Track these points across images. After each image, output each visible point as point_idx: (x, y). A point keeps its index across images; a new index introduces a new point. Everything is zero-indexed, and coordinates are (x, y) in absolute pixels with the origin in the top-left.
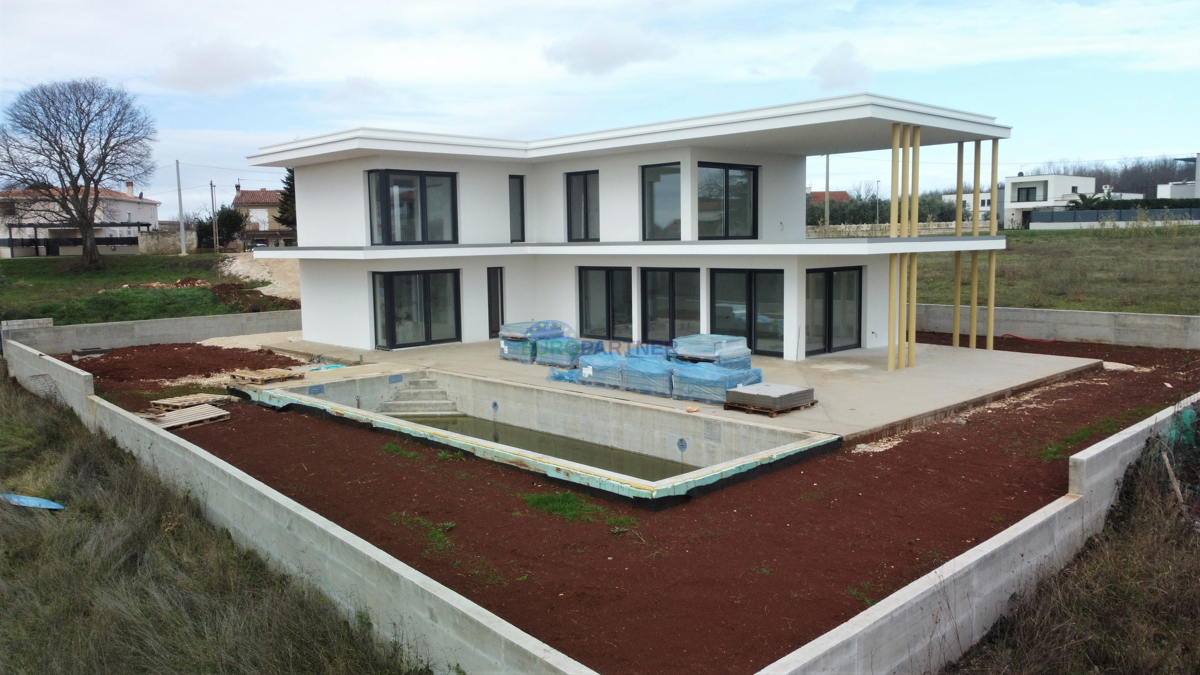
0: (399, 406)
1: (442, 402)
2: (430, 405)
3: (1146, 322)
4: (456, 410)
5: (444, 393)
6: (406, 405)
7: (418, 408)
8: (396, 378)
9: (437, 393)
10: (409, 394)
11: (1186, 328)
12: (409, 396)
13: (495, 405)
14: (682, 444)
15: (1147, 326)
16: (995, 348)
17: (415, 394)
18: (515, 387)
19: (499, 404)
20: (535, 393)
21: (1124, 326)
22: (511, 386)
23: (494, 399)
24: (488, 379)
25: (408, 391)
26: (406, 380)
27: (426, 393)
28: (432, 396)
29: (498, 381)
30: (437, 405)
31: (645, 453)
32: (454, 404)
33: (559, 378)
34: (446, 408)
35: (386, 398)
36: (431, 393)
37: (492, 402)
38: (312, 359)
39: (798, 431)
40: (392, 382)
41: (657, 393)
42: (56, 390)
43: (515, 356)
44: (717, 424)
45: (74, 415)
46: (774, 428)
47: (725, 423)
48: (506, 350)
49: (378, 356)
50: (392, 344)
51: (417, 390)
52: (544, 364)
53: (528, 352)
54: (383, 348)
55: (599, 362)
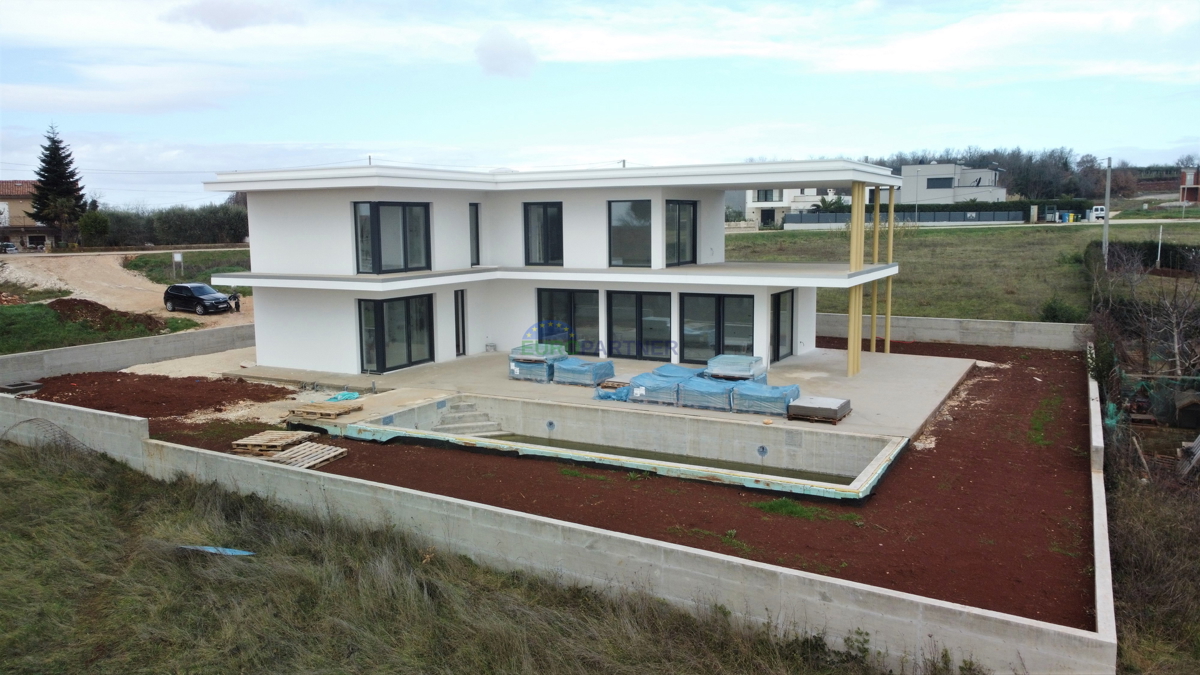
0: (449, 429)
1: (485, 423)
2: (477, 427)
4: (501, 430)
5: (487, 415)
7: (466, 431)
8: (441, 404)
9: (480, 415)
10: (454, 418)
11: (1012, 331)
12: (455, 420)
13: (551, 424)
14: (763, 450)
15: (985, 330)
16: (891, 352)
17: (460, 418)
18: (576, 408)
19: (555, 423)
20: (600, 413)
21: (968, 329)
22: (571, 407)
23: (550, 419)
24: (536, 401)
25: (453, 415)
26: (448, 405)
27: (470, 416)
28: (475, 418)
29: (550, 402)
30: (483, 427)
31: (724, 459)
32: (498, 424)
33: (607, 397)
34: (492, 429)
35: (435, 423)
36: (474, 416)
37: (546, 422)
38: (303, 386)
39: (873, 436)
40: (438, 408)
41: (716, 409)
42: (65, 436)
43: (529, 377)
44: (798, 433)
45: (113, 461)
46: (851, 434)
47: (806, 432)
48: (517, 371)
49: (380, 381)
50: (382, 368)
51: (461, 414)
52: (564, 383)
53: (543, 373)
54: (372, 372)
55: (650, 383)
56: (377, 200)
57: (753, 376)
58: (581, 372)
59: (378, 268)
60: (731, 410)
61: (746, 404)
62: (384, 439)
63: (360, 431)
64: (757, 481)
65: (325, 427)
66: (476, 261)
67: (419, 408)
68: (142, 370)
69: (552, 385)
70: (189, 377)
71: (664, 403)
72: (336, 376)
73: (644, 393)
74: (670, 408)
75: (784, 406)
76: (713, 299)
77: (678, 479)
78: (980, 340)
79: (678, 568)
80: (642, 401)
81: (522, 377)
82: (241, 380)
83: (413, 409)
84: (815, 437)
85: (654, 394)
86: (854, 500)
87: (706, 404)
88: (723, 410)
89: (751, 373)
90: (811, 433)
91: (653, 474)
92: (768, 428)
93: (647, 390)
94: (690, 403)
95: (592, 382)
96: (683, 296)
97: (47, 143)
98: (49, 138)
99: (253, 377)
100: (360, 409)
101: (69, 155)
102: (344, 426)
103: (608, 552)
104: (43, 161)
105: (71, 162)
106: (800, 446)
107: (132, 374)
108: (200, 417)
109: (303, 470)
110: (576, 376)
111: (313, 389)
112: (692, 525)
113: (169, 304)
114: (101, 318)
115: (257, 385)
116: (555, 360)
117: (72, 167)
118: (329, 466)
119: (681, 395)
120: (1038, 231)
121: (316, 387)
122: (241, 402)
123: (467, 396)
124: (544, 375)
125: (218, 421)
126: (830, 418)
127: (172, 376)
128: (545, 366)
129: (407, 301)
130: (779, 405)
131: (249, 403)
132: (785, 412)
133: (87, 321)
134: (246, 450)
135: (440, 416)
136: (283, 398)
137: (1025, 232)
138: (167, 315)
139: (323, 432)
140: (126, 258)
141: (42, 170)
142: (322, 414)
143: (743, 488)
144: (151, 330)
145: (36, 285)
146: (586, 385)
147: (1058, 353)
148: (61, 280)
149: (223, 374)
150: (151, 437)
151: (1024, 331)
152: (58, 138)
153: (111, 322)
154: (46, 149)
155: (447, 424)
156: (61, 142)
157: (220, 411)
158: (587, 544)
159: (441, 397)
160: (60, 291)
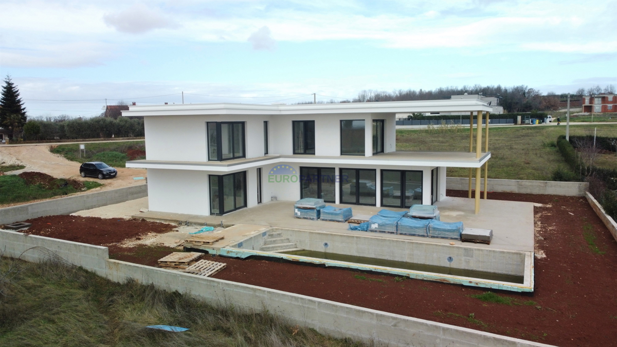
0: (269, 248)
1: (288, 244)
2: (284, 246)
3: (530, 184)
4: (297, 247)
5: (288, 239)
6: (273, 247)
7: (278, 248)
8: (264, 234)
9: (285, 239)
10: (271, 241)
11: (546, 186)
13: (326, 244)
14: (450, 259)
15: (530, 186)
16: (487, 199)
17: (274, 241)
18: (341, 235)
19: (328, 244)
20: (355, 238)
21: (521, 185)
22: (338, 235)
23: (326, 242)
24: (317, 232)
25: (271, 240)
26: (267, 234)
27: (279, 240)
28: (282, 241)
29: (324, 232)
30: (287, 246)
31: (428, 264)
32: (295, 244)
33: (355, 229)
34: (292, 247)
35: (261, 245)
36: (282, 240)
37: (323, 243)
38: (180, 223)
39: (513, 251)
40: (263, 236)
41: (419, 236)
42: (56, 257)
43: (306, 217)
44: (471, 250)
45: (87, 272)
46: (501, 250)
47: (475, 249)
48: (299, 213)
49: (224, 219)
50: (222, 212)
51: (274, 239)
52: (326, 220)
53: (314, 215)
54: (217, 214)
55: (380, 222)
56: (220, 121)
57: (435, 217)
58: (336, 214)
59: (220, 158)
60: (428, 236)
61: (437, 233)
62: (244, 257)
63: (228, 252)
64: (470, 282)
65: (207, 250)
66: (267, 153)
67: (254, 237)
68: (84, 214)
69: (319, 222)
70: (113, 218)
71: (389, 232)
72: (197, 217)
73: (377, 227)
74: (392, 235)
75: (459, 234)
76: (399, 173)
77: (423, 280)
78: (528, 191)
79: (451, 338)
80: (376, 231)
81: (302, 217)
82: (143, 220)
83: (252, 238)
84: (481, 252)
85: (383, 227)
86: (529, 292)
87: (413, 233)
88: (423, 236)
89: (435, 215)
90: (479, 250)
91: (408, 278)
92: (453, 247)
93: (379, 225)
94: (404, 233)
95: (343, 220)
96: (382, 171)
97: (5, 85)
98: (6, 82)
99: (150, 218)
100: (222, 238)
101: (17, 91)
102: (219, 249)
103: (406, 329)
104: (3, 94)
105: (18, 95)
106: (472, 257)
107: (79, 216)
108: (129, 244)
109: (205, 277)
110: (333, 216)
111: (186, 224)
112: (446, 311)
113: (83, 174)
114: (49, 182)
115: (153, 223)
116: (320, 207)
117: (19, 97)
118: (219, 275)
119: (399, 228)
120: (524, 129)
121: (187, 224)
122: (149, 233)
123: (277, 229)
124: (315, 215)
125: (141, 246)
126: (485, 241)
127: (102, 217)
128: (315, 211)
129: (234, 175)
130: (455, 233)
131: (154, 234)
132: (459, 237)
133: (41, 184)
134: (166, 265)
135: (264, 240)
136: (171, 230)
137: (517, 130)
138: (82, 179)
139: (206, 252)
140: (52, 147)
141: (2, 99)
142: (204, 242)
143: (462, 286)
144: (76, 188)
145: (4, 163)
146: (339, 221)
147: (572, 198)
148: (18, 160)
149: (132, 216)
150: (110, 258)
151: (551, 186)
152: (11, 82)
153: (54, 184)
154: (5, 88)
155: (268, 244)
156: (13, 84)
157: (139, 239)
158: (392, 324)
159: (263, 230)
160: (18, 166)
